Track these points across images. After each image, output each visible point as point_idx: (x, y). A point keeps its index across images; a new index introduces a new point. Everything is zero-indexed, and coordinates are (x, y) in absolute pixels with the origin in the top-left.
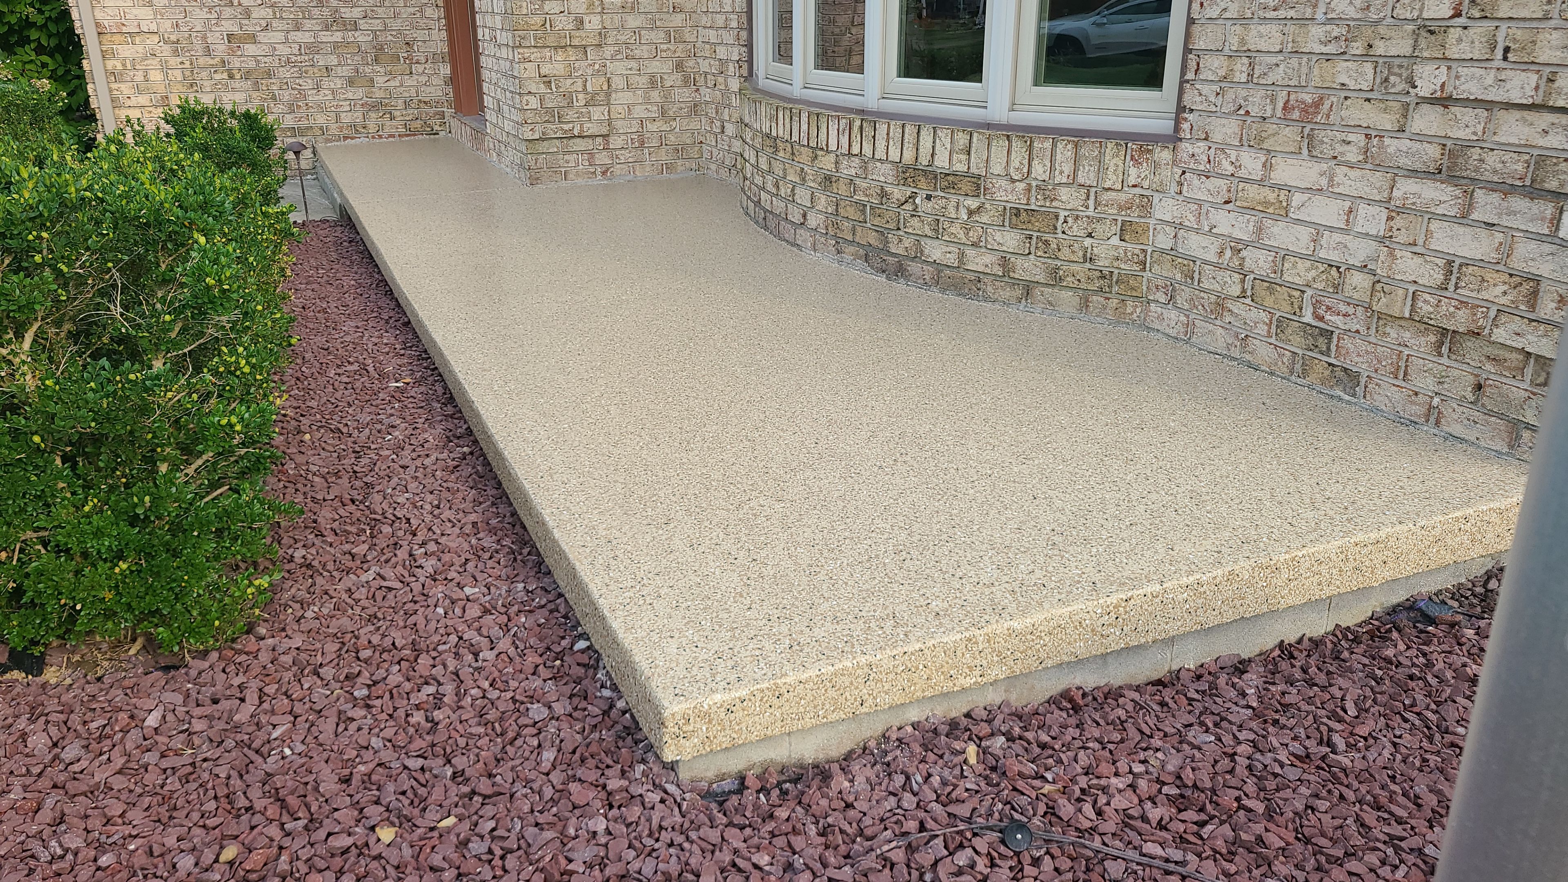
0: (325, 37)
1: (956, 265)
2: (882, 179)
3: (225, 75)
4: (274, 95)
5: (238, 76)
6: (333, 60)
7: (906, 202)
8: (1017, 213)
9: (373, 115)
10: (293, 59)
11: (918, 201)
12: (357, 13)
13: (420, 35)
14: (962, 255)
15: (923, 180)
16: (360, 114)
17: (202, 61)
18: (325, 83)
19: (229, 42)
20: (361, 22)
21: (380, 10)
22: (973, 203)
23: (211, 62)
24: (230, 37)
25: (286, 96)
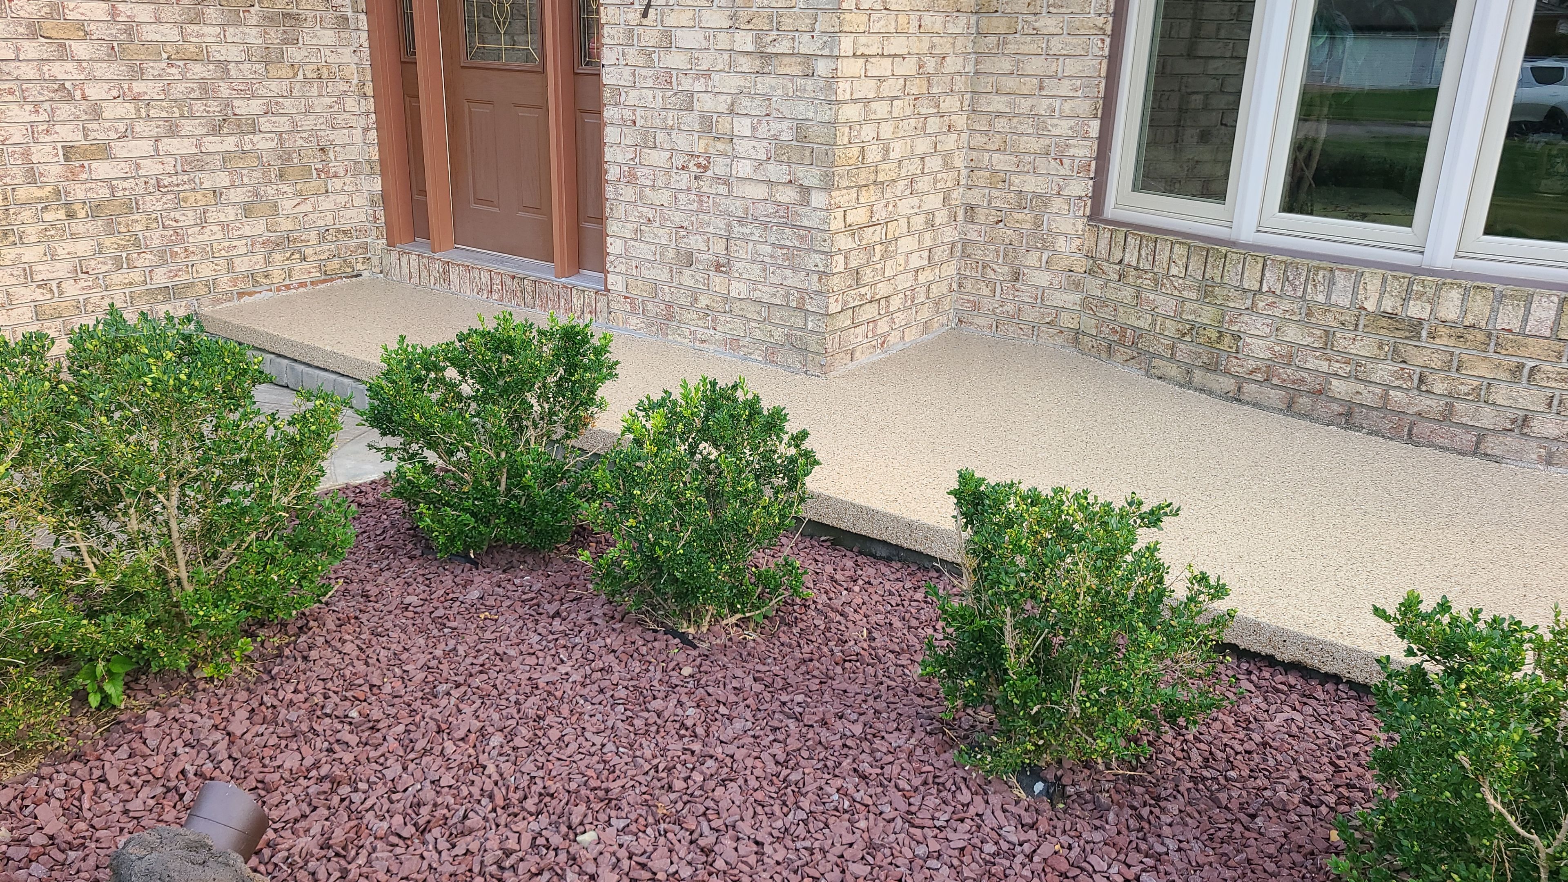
0: (213, 144)
3: (61, 214)
5: (81, 214)
6: (223, 179)
9: (277, 257)
10: (166, 180)
12: (255, 107)
13: (339, 136)
16: (260, 258)
17: (22, 194)
18: (212, 217)
19: (67, 158)
20: (262, 120)
21: (287, 102)
23: (39, 193)
25: (156, 238)
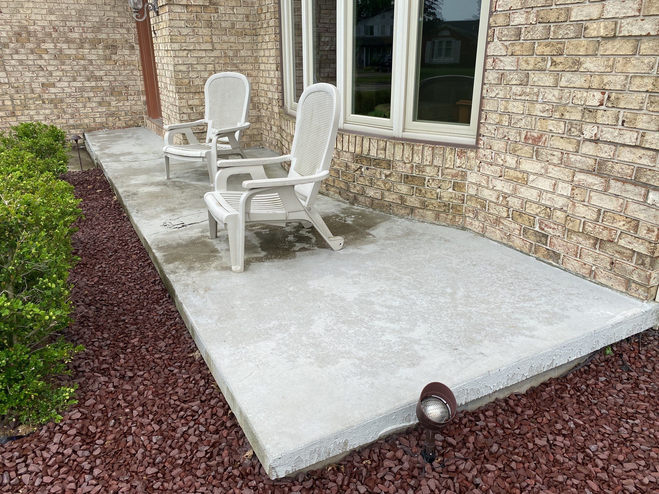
0: (87, 84)
1: (380, 198)
2: (346, 159)
3: (41, 102)
4: (64, 110)
5: (47, 102)
6: (91, 94)
7: (357, 170)
8: (407, 177)
9: (111, 119)
10: (73, 94)
11: (363, 170)
12: (102, 73)
13: (131, 83)
14: (382, 194)
15: (365, 161)
16: (104, 119)
17: (29, 96)
18: (88, 105)
19: (42, 87)
20: (104, 77)
21: (113, 72)
22: (388, 172)
23: (34, 96)
24: (43, 85)
25: (70, 111)
